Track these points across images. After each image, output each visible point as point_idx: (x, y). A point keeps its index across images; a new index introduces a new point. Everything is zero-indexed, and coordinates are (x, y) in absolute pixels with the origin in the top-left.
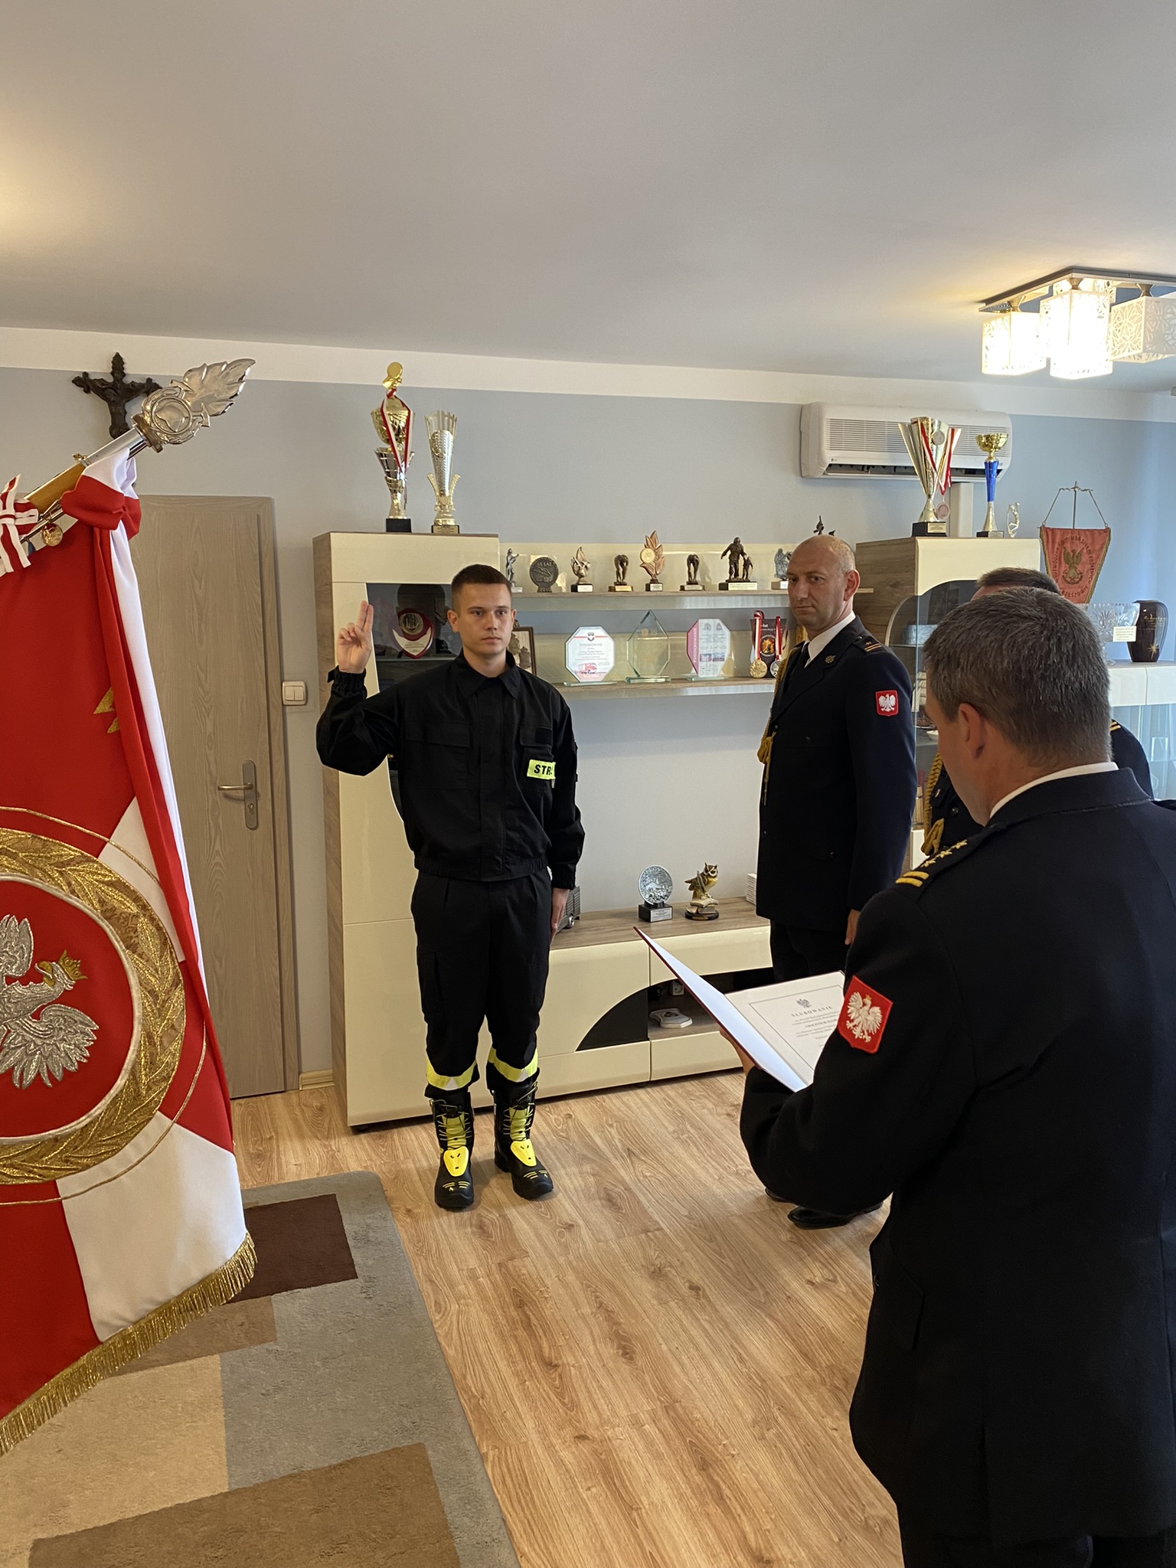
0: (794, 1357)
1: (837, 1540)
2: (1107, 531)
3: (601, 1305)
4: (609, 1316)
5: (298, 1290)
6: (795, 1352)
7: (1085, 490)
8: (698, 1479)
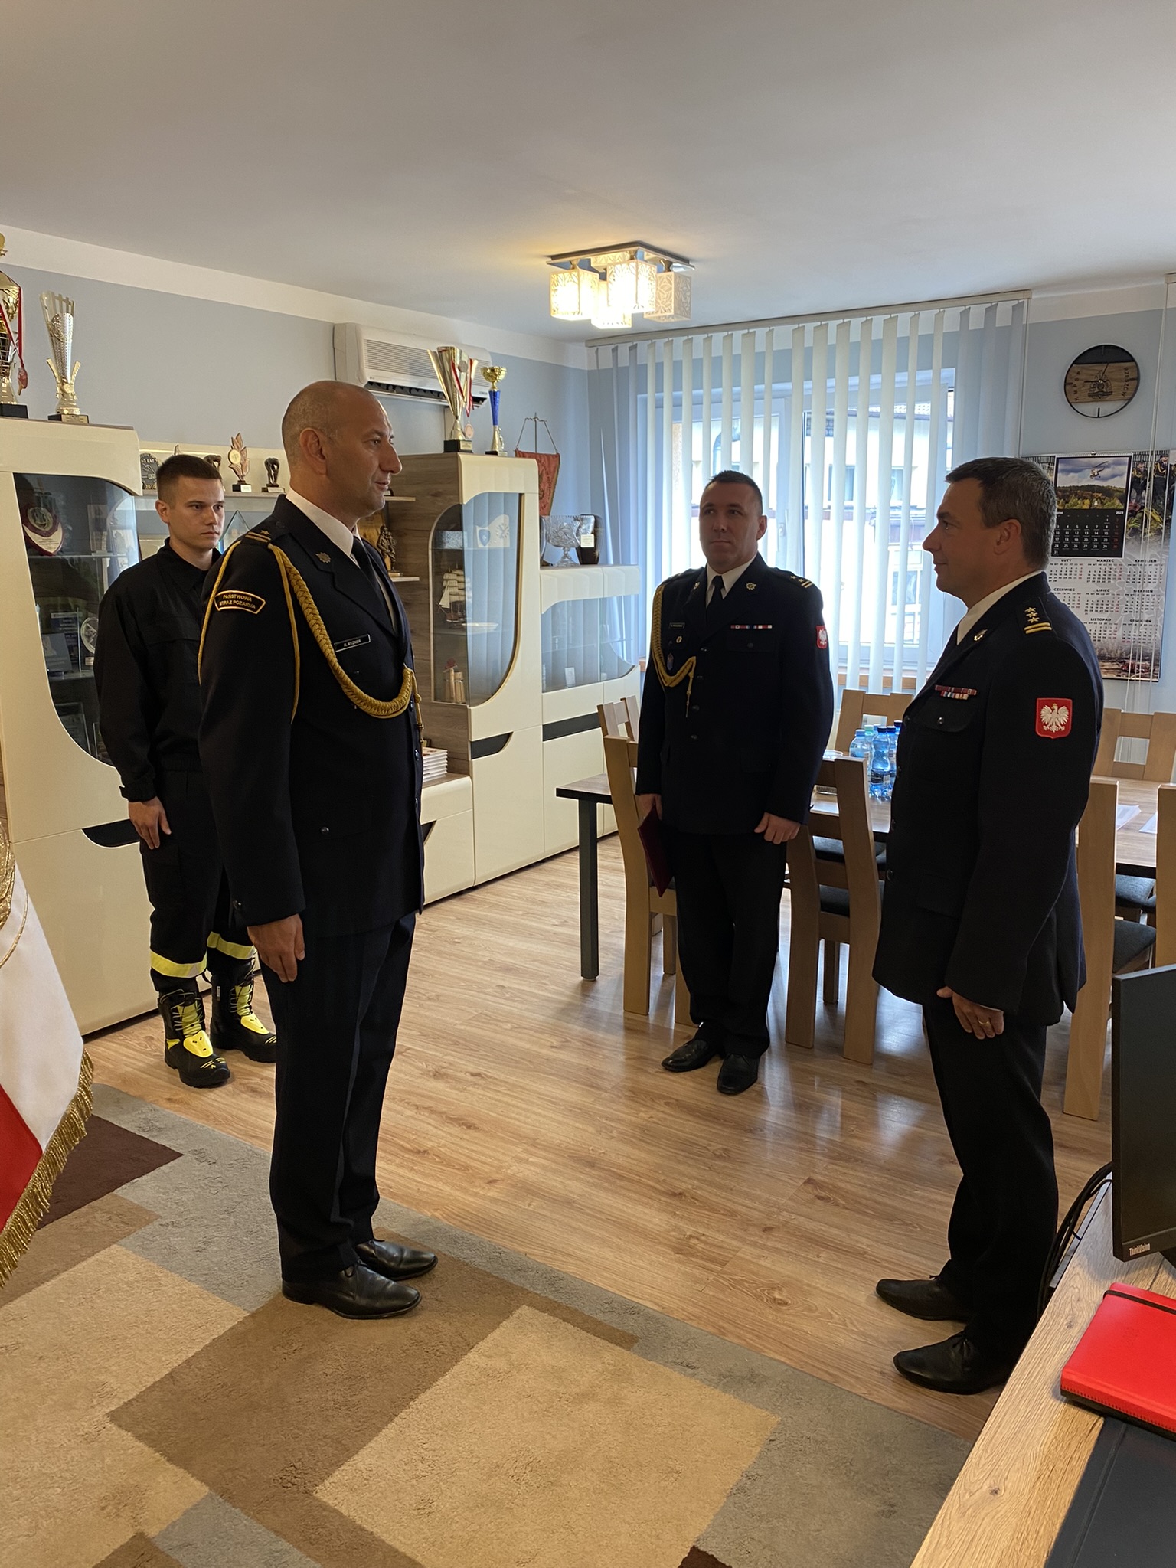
0: (587, 1090)
1: (707, 1169)
2: (558, 456)
3: (417, 1107)
4: (431, 1110)
5: (135, 1180)
6: (584, 1087)
7: (542, 421)
8: (594, 1172)
